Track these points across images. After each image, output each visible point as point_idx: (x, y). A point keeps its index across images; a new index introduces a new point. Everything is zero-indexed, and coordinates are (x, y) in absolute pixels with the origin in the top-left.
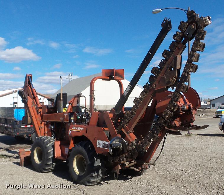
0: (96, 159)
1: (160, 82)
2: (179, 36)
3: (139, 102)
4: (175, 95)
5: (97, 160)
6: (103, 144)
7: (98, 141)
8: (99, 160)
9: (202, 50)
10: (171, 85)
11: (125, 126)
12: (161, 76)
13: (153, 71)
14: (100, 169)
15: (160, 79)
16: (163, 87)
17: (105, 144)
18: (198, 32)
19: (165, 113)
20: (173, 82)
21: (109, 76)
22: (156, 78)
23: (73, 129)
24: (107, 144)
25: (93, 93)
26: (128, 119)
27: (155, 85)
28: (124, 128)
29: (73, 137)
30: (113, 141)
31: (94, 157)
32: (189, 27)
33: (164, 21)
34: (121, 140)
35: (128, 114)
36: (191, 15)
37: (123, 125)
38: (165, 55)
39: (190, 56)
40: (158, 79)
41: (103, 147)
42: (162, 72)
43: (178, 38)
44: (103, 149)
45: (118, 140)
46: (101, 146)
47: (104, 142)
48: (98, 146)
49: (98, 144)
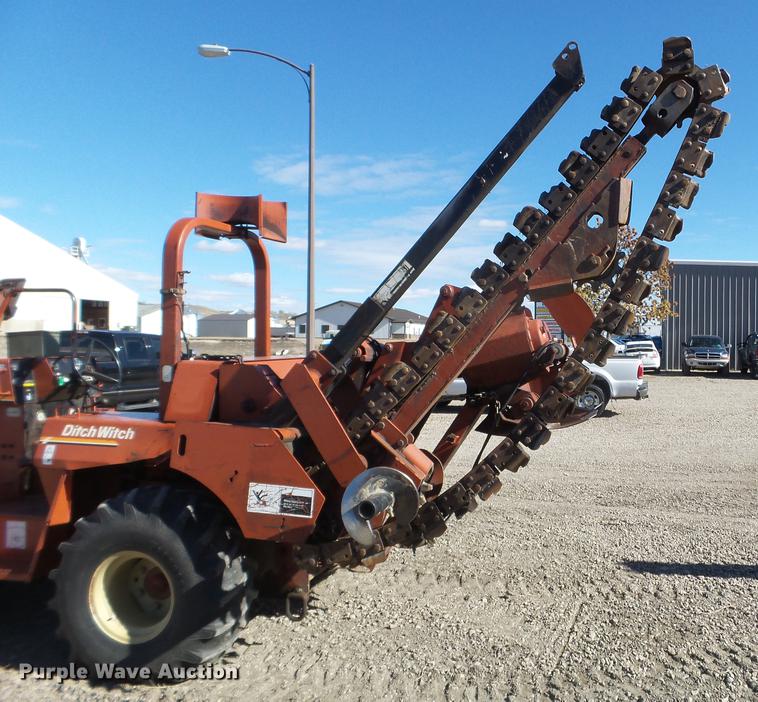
0: (227, 559)
1: (551, 260)
2: (629, 114)
3: (455, 331)
4: (608, 313)
5: (230, 564)
6: (284, 497)
7: (255, 487)
8: (237, 562)
9: (701, 173)
10: (597, 275)
11: (385, 421)
12: (554, 243)
13: (524, 220)
14: (244, 599)
15: (550, 253)
16: (561, 282)
17: (295, 498)
18: (702, 112)
19: (570, 373)
20: (605, 266)
21: (227, 219)
22: (533, 245)
23: (64, 434)
24: (309, 500)
25: (180, 281)
26: (397, 394)
27: (528, 273)
28: (378, 429)
29: (68, 472)
30: (360, 487)
31: (221, 554)
32: (668, 89)
33: (564, 52)
34: (396, 481)
35: (401, 373)
36: (677, 52)
37: (376, 418)
38: (573, 168)
39: (670, 186)
40: (541, 250)
41: (283, 510)
42: (556, 226)
43: (623, 118)
44: (284, 518)
45: (384, 480)
46: (273, 509)
47: (288, 490)
48: (253, 506)
49: (252, 500)
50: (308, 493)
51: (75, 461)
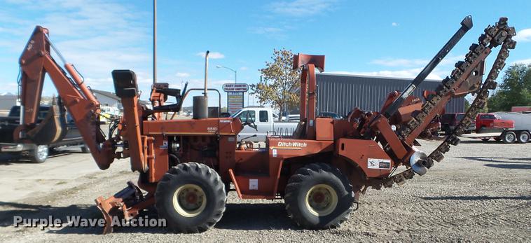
1: (461, 86)
7: (370, 160)
12: (463, 80)
15: (462, 83)
22: (456, 80)
23: (279, 145)
27: (455, 89)
29: (283, 159)
32: (500, 33)
36: (503, 22)
40: (458, 82)
42: (463, 75)
44: (381, 170)
46: (377, 167)
47: (381, 161)
48: (370, 166)
49: (369, 164)
50: (389, 161)
51: (286, 155)
